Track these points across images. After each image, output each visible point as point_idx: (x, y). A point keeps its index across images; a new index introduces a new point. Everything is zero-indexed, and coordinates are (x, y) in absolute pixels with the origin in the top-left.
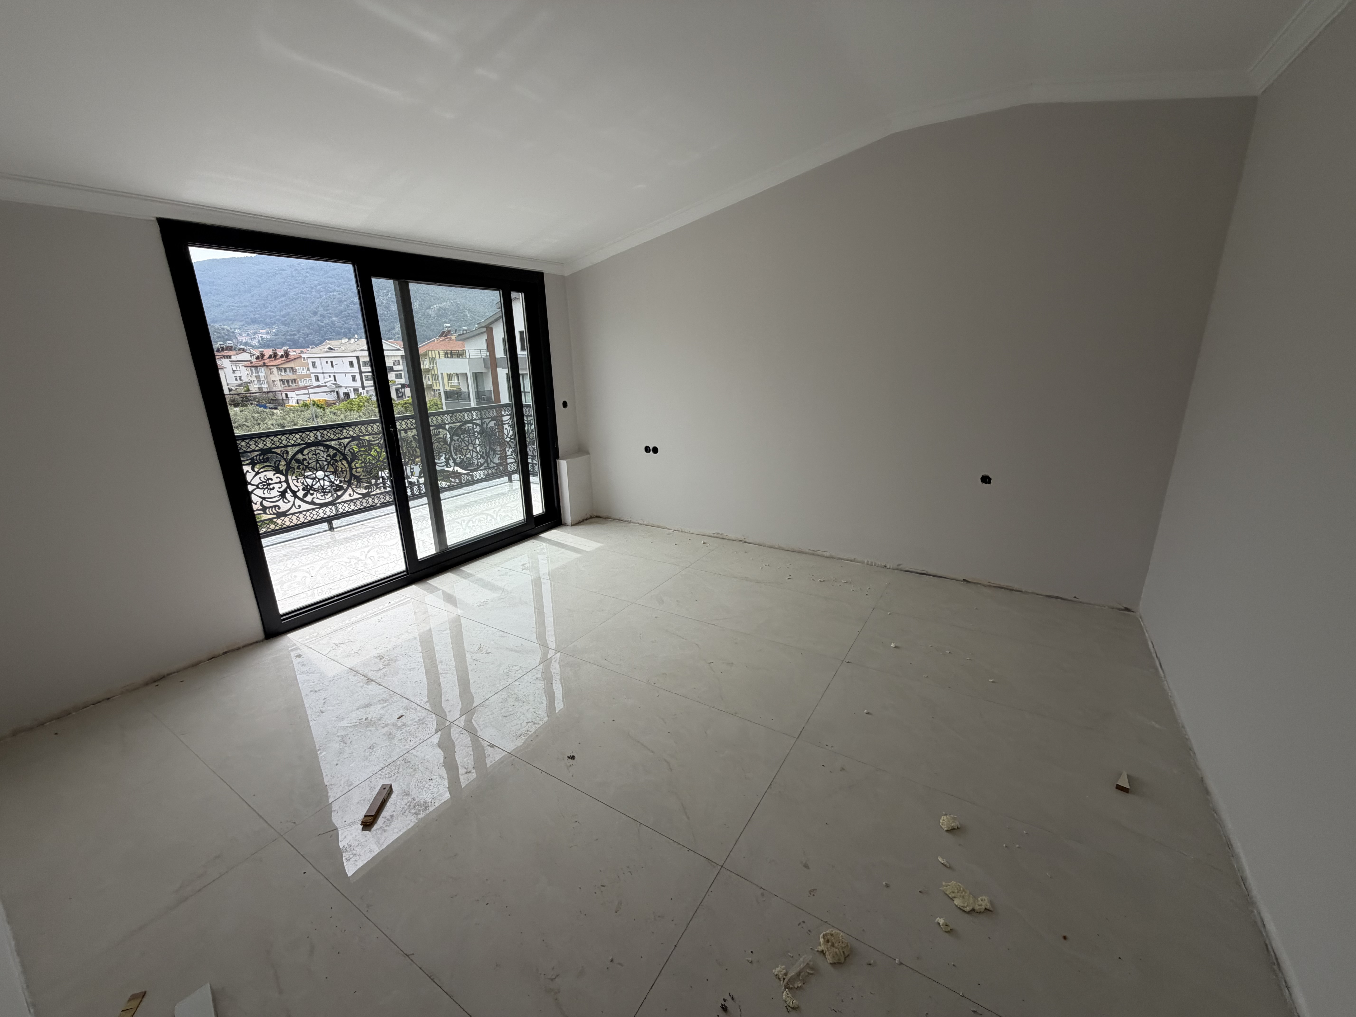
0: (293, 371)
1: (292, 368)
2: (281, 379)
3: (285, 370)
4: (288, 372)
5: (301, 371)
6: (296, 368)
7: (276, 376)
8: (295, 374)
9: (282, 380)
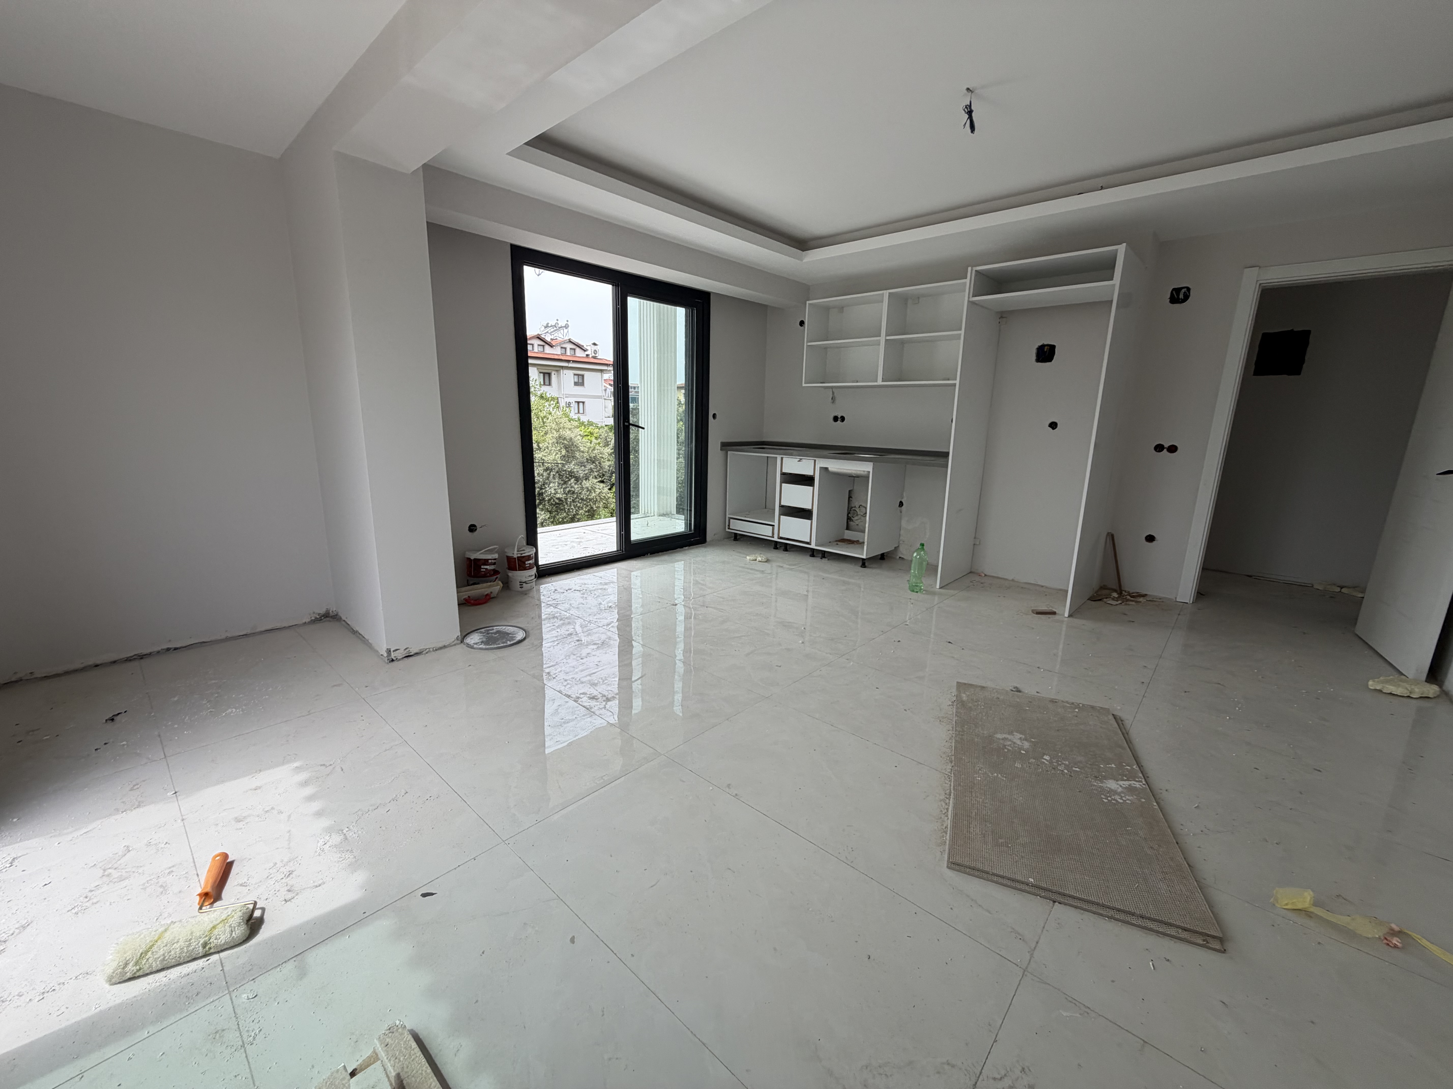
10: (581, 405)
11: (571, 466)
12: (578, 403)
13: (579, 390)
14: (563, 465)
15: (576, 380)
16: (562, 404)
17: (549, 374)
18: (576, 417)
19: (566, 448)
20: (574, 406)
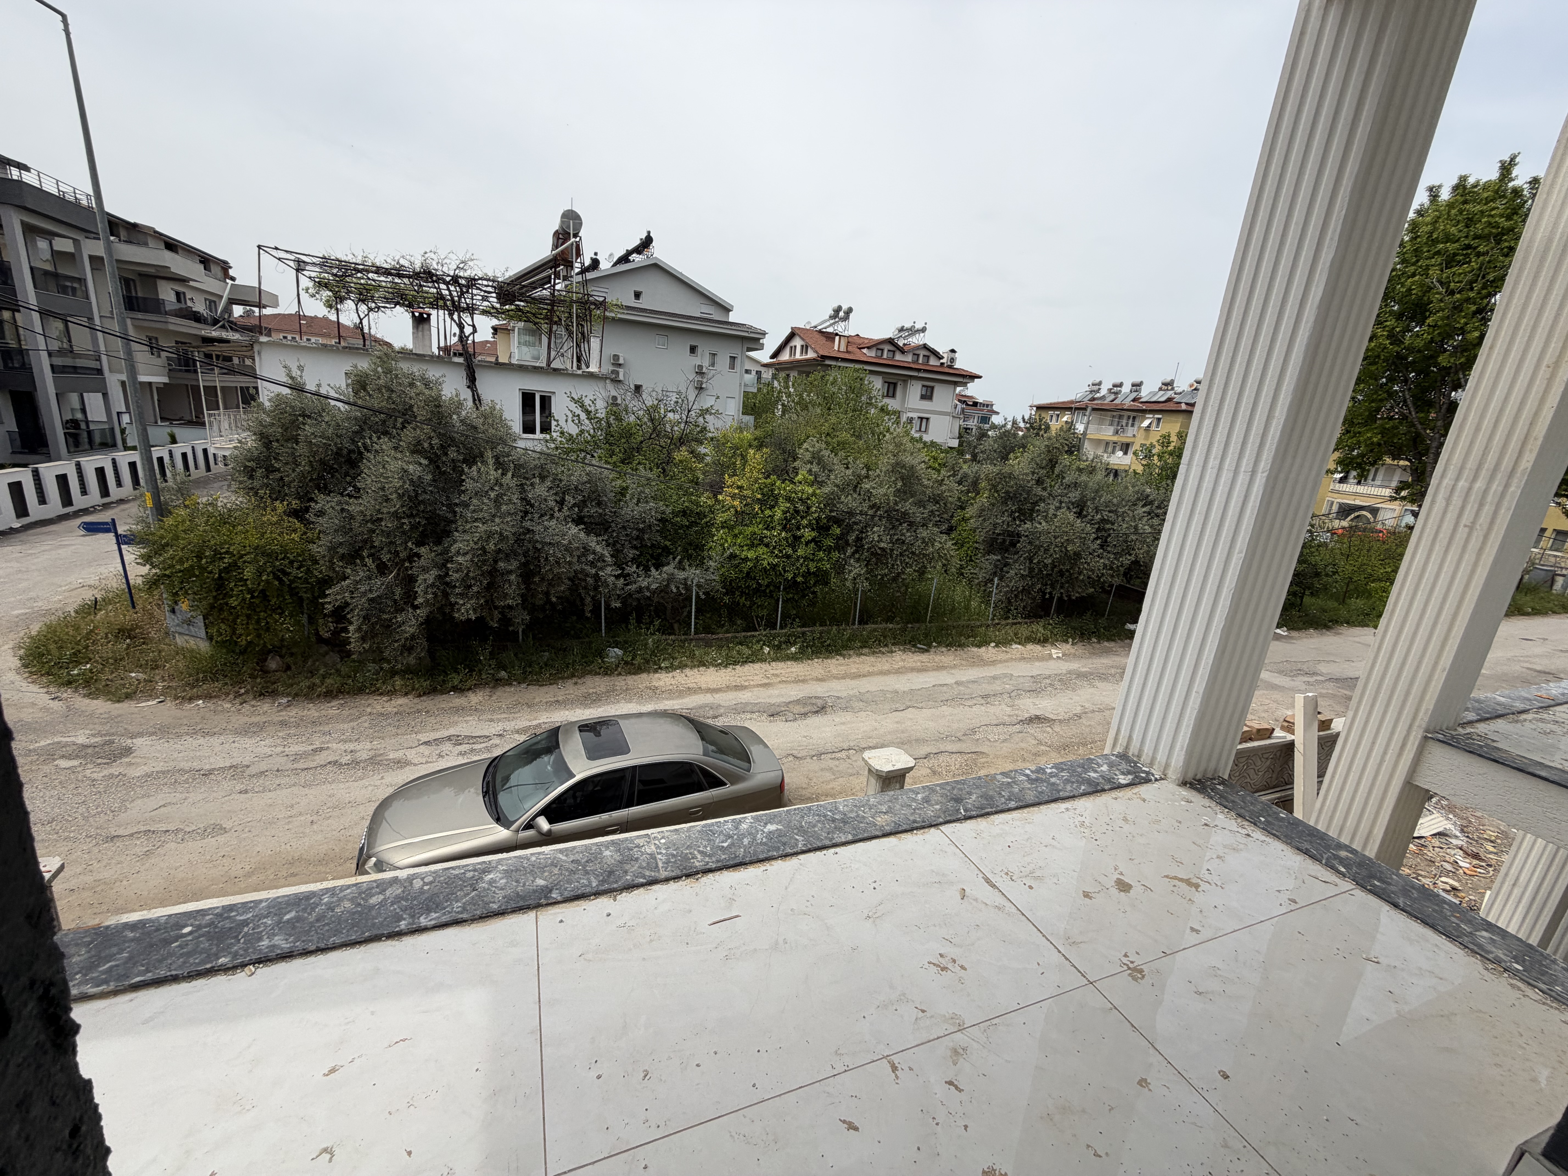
10: (924, 421)
11: (907, 506)
12: (921, 419)
13: (926, 405)
14: (896, 503)
15: (924, 393)
16: (904, 419)
17: (895, 385)
18: (917, 435)
19: (903, 479)
20: (916, 423)
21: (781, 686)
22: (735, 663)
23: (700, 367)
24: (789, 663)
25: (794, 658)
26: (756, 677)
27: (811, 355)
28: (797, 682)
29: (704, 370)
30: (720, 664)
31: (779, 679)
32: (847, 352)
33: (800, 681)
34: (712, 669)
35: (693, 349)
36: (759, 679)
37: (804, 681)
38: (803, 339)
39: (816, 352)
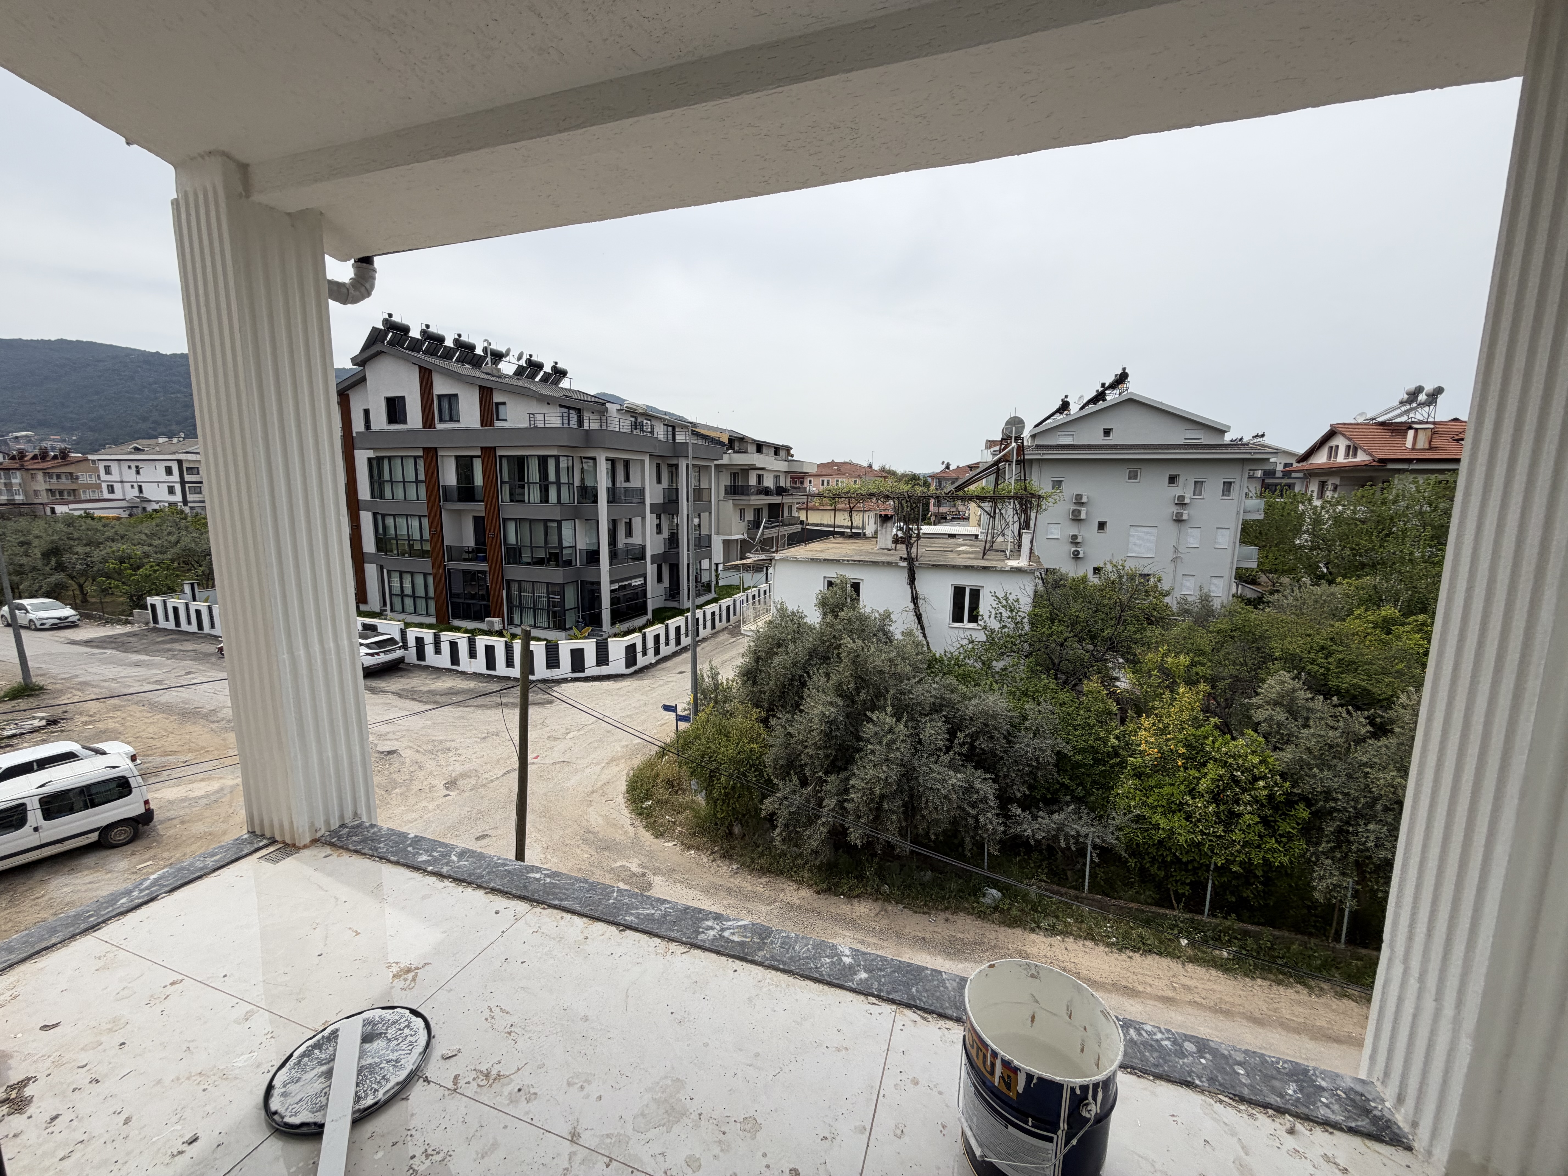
0: (72, 478)
1: (71, 474)
2: (48, 487)
3: (59, 477)
4: (63, 479)
5: (85, 478)
6: (79, 474)
7: (41, 484)
8: (77, 483)
9: (51, 490)
21: (1190, 1010)
22: (1135, 949)
23: (1181, 498)
24: (1213, 972)
25: (1223, 967)
26: (1156, 982)
27: (1361, 457)
28: (1216, 1011)
29: (1187, 501)
30: (1113, 944)
31: (1190, 997)
32: (1431, 448)
33: (1222, 1011)
34: (1102, 948)
35: (1172, 479)
36: (1160, 987)
37: (1228, 1013)
38: (1349, 439)
39: (1371, 455)
